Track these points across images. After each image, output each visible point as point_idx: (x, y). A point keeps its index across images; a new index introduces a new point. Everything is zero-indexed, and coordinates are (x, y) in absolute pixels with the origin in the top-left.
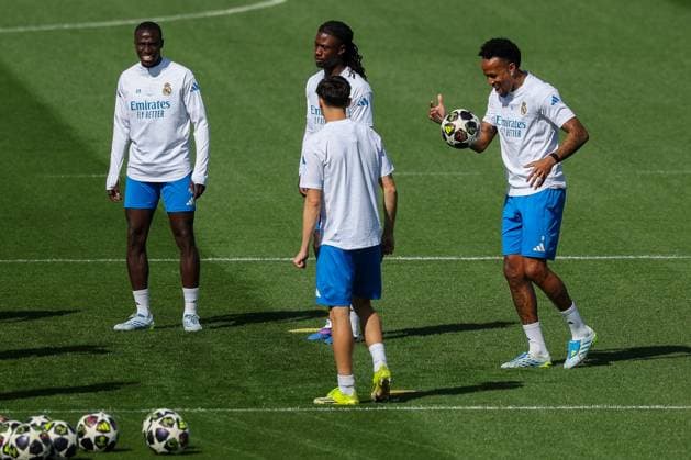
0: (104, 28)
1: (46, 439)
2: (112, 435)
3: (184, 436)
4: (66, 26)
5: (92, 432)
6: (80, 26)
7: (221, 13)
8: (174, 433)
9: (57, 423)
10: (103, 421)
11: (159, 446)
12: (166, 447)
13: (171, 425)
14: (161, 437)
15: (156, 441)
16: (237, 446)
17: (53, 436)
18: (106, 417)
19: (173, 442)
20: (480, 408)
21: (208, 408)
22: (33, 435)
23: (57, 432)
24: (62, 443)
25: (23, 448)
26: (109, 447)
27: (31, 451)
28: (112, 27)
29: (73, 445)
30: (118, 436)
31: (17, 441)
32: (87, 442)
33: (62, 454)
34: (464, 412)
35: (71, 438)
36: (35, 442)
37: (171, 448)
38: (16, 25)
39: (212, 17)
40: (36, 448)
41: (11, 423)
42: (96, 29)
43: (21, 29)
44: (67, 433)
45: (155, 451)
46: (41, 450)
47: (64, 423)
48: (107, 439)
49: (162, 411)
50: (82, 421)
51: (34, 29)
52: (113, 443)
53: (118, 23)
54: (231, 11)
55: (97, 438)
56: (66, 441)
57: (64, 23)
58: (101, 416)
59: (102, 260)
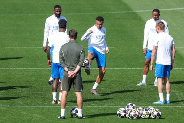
0: (168, 11)
9: (157, 109)
29: (161, 115)
38: (146, 10)
41: (145, 109)
42: (166, 11)
43: (148, 11)
53: (172, 9)
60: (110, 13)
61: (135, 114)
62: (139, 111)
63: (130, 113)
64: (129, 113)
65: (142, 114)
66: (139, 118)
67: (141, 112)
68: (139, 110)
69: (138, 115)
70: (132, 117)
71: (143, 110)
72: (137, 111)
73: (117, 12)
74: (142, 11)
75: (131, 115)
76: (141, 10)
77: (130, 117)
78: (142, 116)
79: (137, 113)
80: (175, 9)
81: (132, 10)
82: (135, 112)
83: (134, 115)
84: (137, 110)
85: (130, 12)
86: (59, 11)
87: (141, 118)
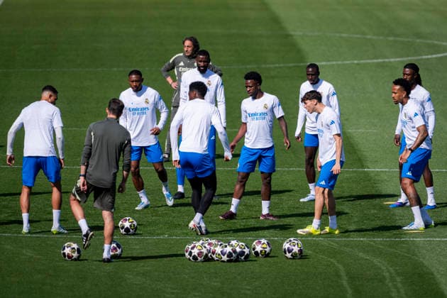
1: (235, 251)
2: (268, 250)
3: (301, 251)
5: (259, 248)
8: (296, 249)
9: (240, 244)
10: (264, 243)
11: (288, 255)
12: (292, 255)
13: (294, 246)
14: (290, 251)
15: (287, 253)
17: (238, 250)
18: (266, 242)
19: (295, 253)
22: (229, 249)
23: (241, 248)
24: (242, 253)
25: (224, 255)
26: (267, 255)
27: (228, 256)
30: (271, 250)
31: (221, 252)
32: (257, 253)
33: (243, 258)
35: (247, 251)
36: (230, 252)
37: (294, 256)
40: (230, 255)
41: (219, 243)
44: (245, 249)
45: (287, 257)
46: (232, 256)
47: (244, 244)
48: (265, 251)
49: (292, 239)
50: (254, 243)
52: (269, 253)
55: (261, 251)
56: (244, 252)
58: (263, 241)
61: (201, 252)
62: (208, 247)
63: (193, 251)
64: (190, 250)
65: (214, 253)
66: (208, 259)
67: (212, 248)
68: (210, 244)
69: (207, 255)
70: (195, 258)
71: (216, 246)
72: (205, 247)
75: (193, 254)
77: (191, 258)
78: (214, 256)
79: (205, 251)
82: (200, 248)
83: (198, 254)
84: (206, 245)
86: (204, 62)
87: (213, 259)
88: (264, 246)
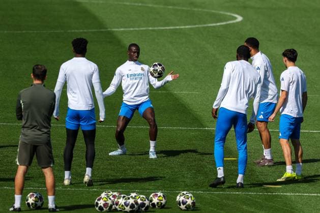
0: (166, 29)
1: (137, 203)
2: (163, 202)
3: (194, 203)
4: (150, 28)
5: (155, 201)
6: (156, 28)
7: (214, 25)
8: (189, 202)
9: (141, 196)
10: (160, 196)
11: (183, 207)
12: (186, 207)
13: (188, 198)
14: (184, 203)
15: (182, 204)
16: (215, 208)
17: (139, 201)
18: (162, 194)
19: (189, 205)
20: (315, 195)
21: (203, 191)
22: (131, 201)
23: (141, 200)
24: (143, 205)
25: (127, 206)
26: (162, 207)
27: (130, 208)
28: (170, 29)
29: (148, 206)
30: (166, 202)
31: (125, 203)
32: (153, 204)
33: (143, 209)
34: (309, 196)
35: (147, 202)
36: (132, 204)
37: (188, 208)
38: (130, 28)
39: (211, 26)
40: (132, 206)
41: (122, 196)
42: (163, 30)
43: (132, 29)
44: (145, 201)
45: (181, 209)
46: (134, 207)
47: (144, 197)
48: (162, 203)
49: (185, 192)
50: (151, 196)
51: (137, 29)
52: (164, 205)
53: (172, 28)
54: (218, 24)
55: (158, 203)
56: (145, 204)
57: (149, 27)
58: (159, 194)
59: (162, 128)
60: (69, 31)
61: (107, 203)
62: (112, 199)
63: (99, 202)
65: (117, 204)
66: (112, 210)
67: (116, 200)
68: (114, 196)
69: (111, 206)
70: (101, 208)
71: (119, 198)
72: (110, 199)
73: (81, 31)
74: (122, 29)
75: (99, 205)
76: (121, 27)
78: (117, 207)
79: (109, 202)
80: (178, 27)
81: (107, 28)
82: (106, 199)
83: (104, 205)
84: (111, 197)
85: (102, 30)
87: (116, 209)
88: (161, 198)
